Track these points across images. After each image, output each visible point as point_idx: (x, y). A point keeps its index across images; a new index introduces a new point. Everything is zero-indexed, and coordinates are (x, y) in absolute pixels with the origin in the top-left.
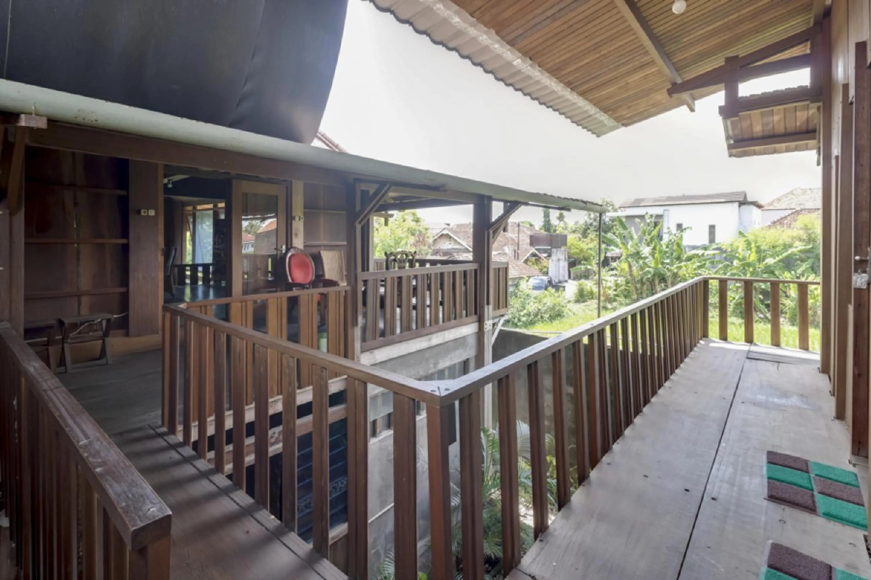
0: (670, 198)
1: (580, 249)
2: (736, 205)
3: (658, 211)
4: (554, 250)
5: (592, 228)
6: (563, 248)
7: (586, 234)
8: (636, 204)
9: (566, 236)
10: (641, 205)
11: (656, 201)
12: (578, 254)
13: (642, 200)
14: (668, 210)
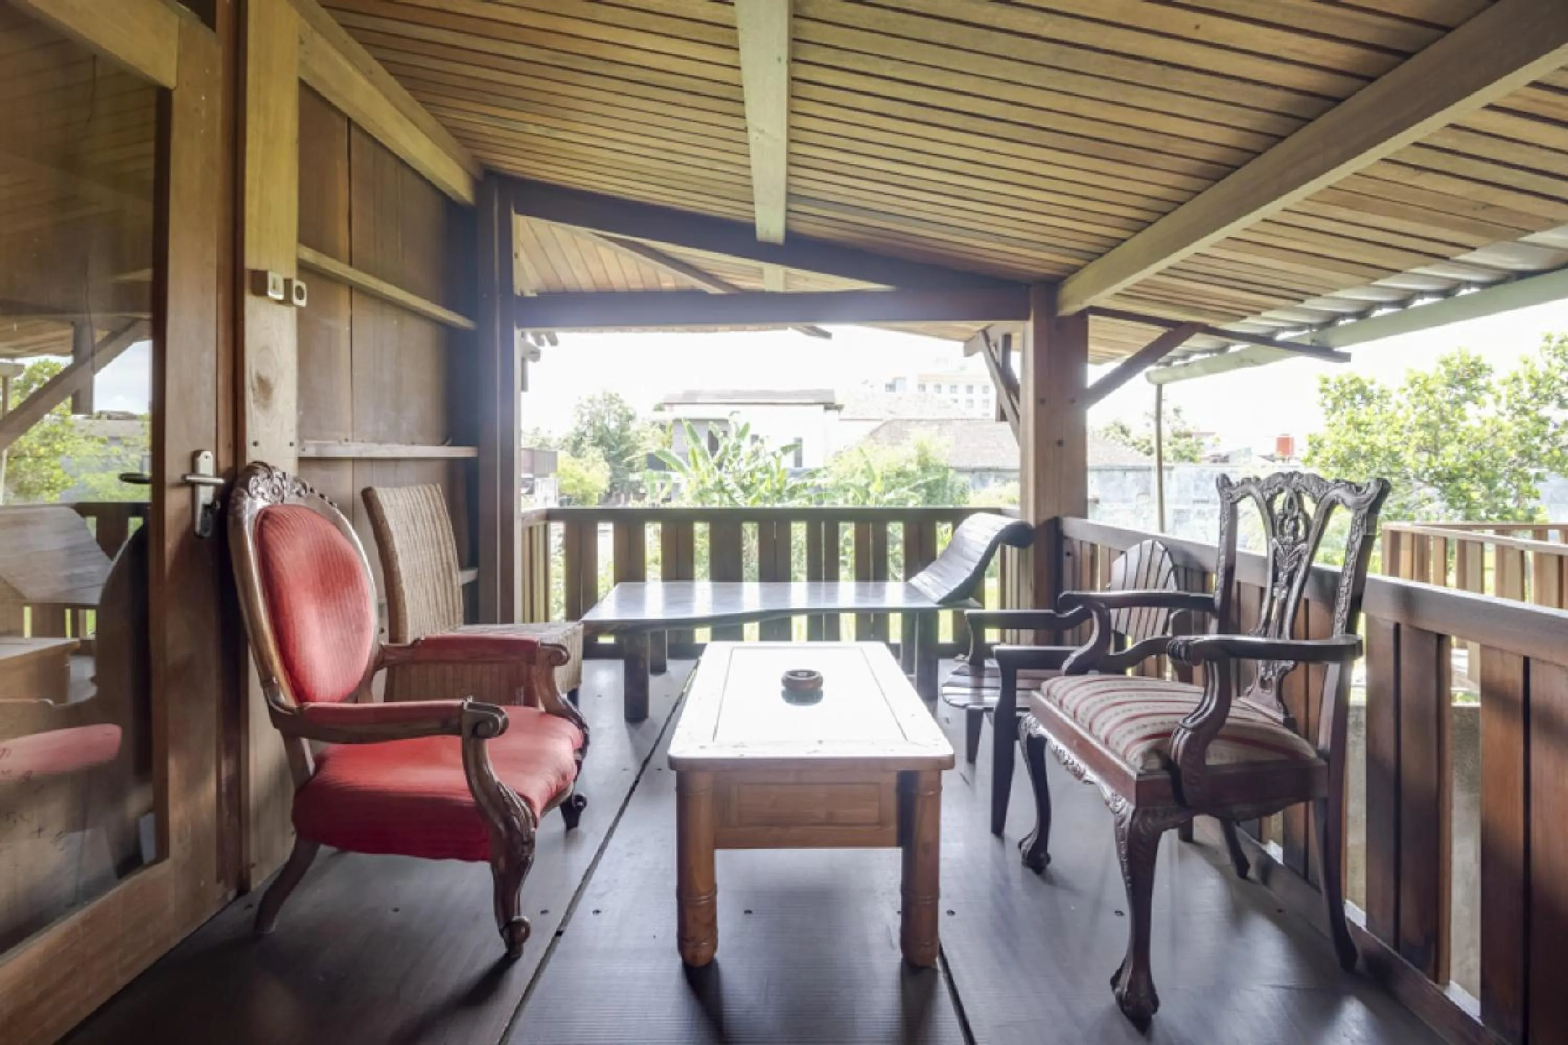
0: (737, 393)
1: (578, 477)
2: (822, 407)
3: (721, 412)
4: (538, 480)
5: (587, 441)
6: (552, 476)
7: (579, 451)
8: (689, 400)
9: (555, 454)
10: (699, 401)
11: (718, 396)
12: (574, 487)
13: (694, 394)
14: (738, 412)
